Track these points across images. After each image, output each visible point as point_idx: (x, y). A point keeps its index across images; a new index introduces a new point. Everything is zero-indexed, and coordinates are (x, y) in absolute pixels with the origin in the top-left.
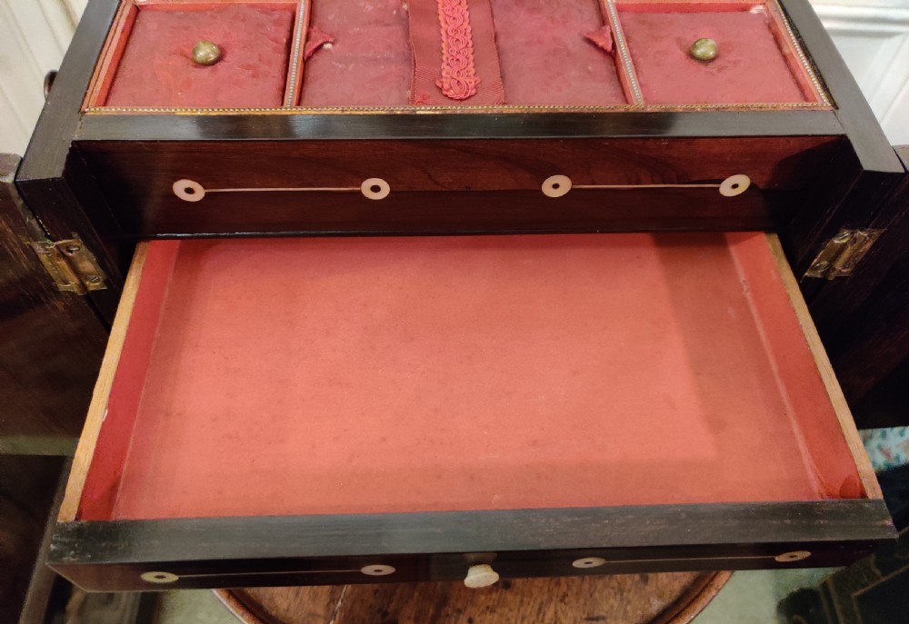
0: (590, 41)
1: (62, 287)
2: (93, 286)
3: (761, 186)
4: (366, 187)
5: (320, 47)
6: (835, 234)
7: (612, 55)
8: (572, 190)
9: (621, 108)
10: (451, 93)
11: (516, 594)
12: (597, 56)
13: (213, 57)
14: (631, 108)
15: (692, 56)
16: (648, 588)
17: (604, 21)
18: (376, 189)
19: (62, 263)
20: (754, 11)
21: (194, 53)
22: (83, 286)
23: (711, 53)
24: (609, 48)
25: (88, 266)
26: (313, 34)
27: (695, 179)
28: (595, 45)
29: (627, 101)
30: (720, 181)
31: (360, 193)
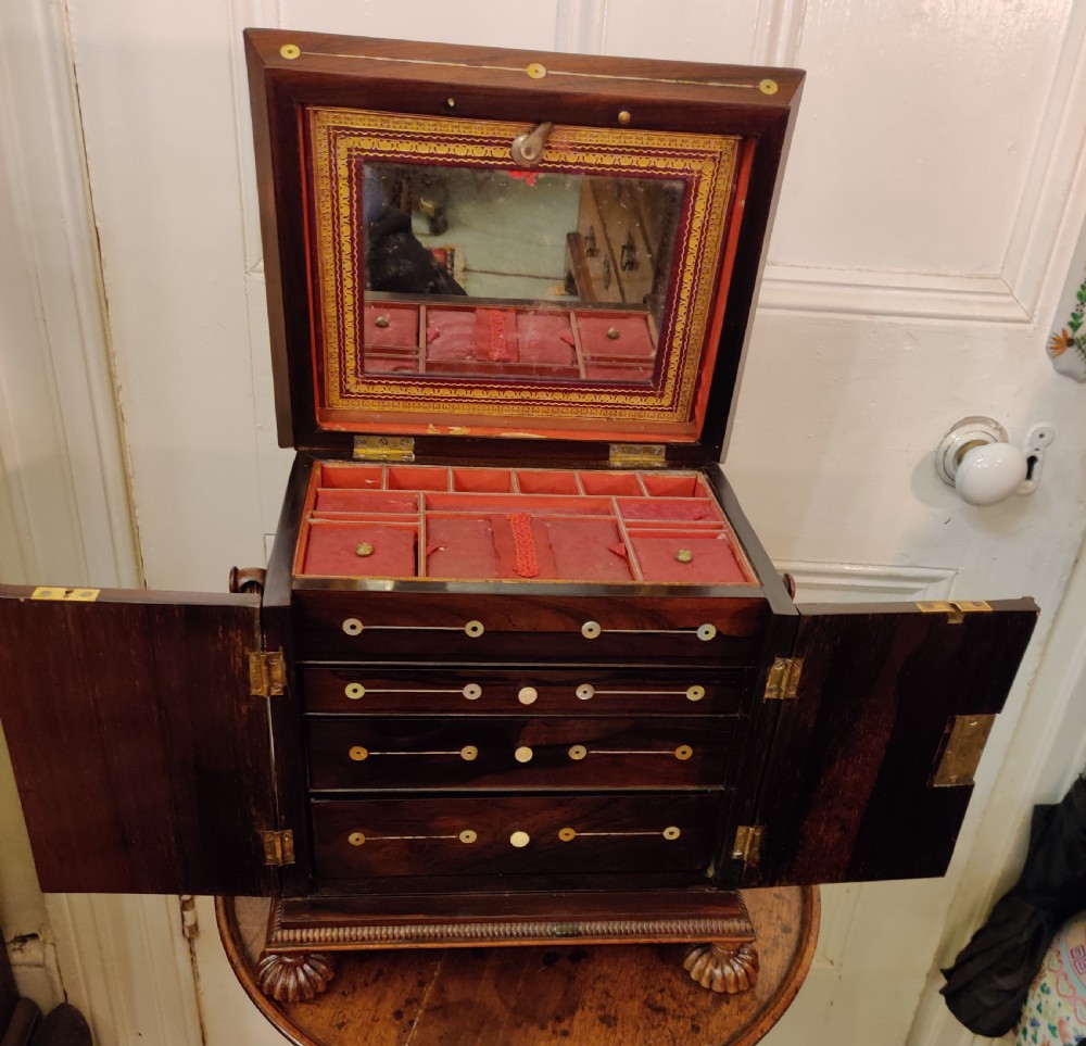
0: (612, 551)
1: (254, 692)
2: (274, 692)
3: (724, 633)
4: (468, 629)
5: (437, 549)
6: (772, 663)
7: (625, 558)
8: (602, 633)
9: (630, 582)
10: (523, 574)
11: (574, 1042)
12: (616, 558)
13: (368, 552)
14: (635, 583)
15: (678, 560)
16: (699, 1036)
17: (621, 540)
18: (475, 629)
19: (264, 668)
20: (720, 538)
21: (357, 549)
22: (269, 690)
23: (688, 558)
24: (623, 553)
25: (279, 672)
26: (430, 543)
27: (680, 626)
28: (615, 553)
29: (633, 579)
30: (696, 629)
31: (464, 632)
